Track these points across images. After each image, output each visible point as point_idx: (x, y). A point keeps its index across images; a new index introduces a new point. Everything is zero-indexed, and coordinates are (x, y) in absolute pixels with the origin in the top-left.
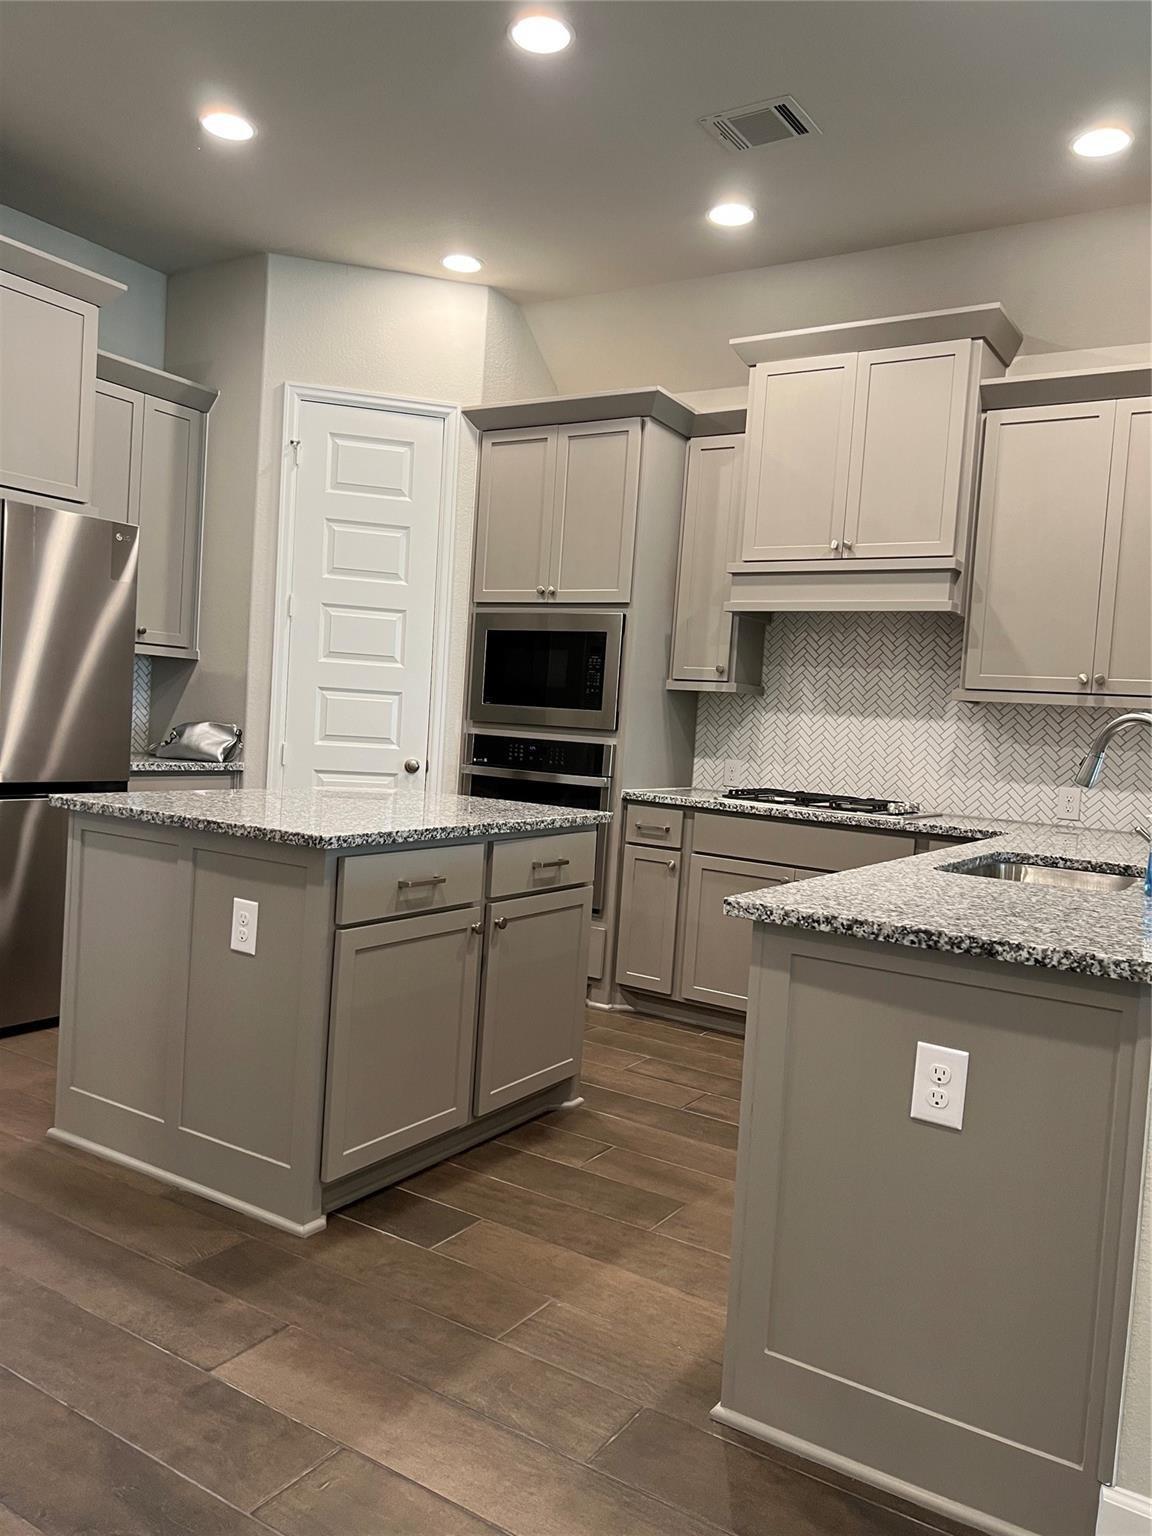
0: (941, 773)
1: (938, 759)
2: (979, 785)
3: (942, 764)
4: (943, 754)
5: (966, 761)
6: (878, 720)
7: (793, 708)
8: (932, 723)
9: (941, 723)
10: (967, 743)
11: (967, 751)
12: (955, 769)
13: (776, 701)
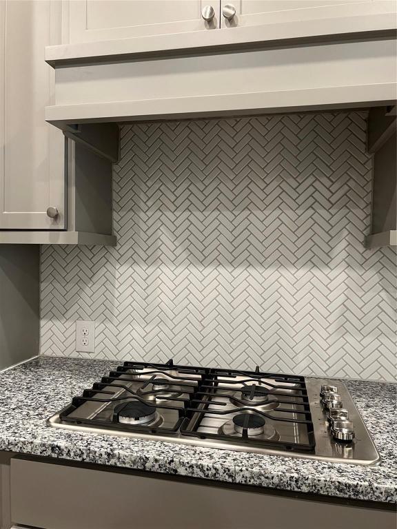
0: (331, 330)
1: (326, 313)
2: (377, 343)
3: (331, 319)
4: (331, 308)
5: (360, 315)
6: (251, 270)
7: (152, 259)
8: (316, 271)
9: (327, 271)
10: (360, 294)
11: (360, 304)
12: (347, 325)
13: (131, 252)
